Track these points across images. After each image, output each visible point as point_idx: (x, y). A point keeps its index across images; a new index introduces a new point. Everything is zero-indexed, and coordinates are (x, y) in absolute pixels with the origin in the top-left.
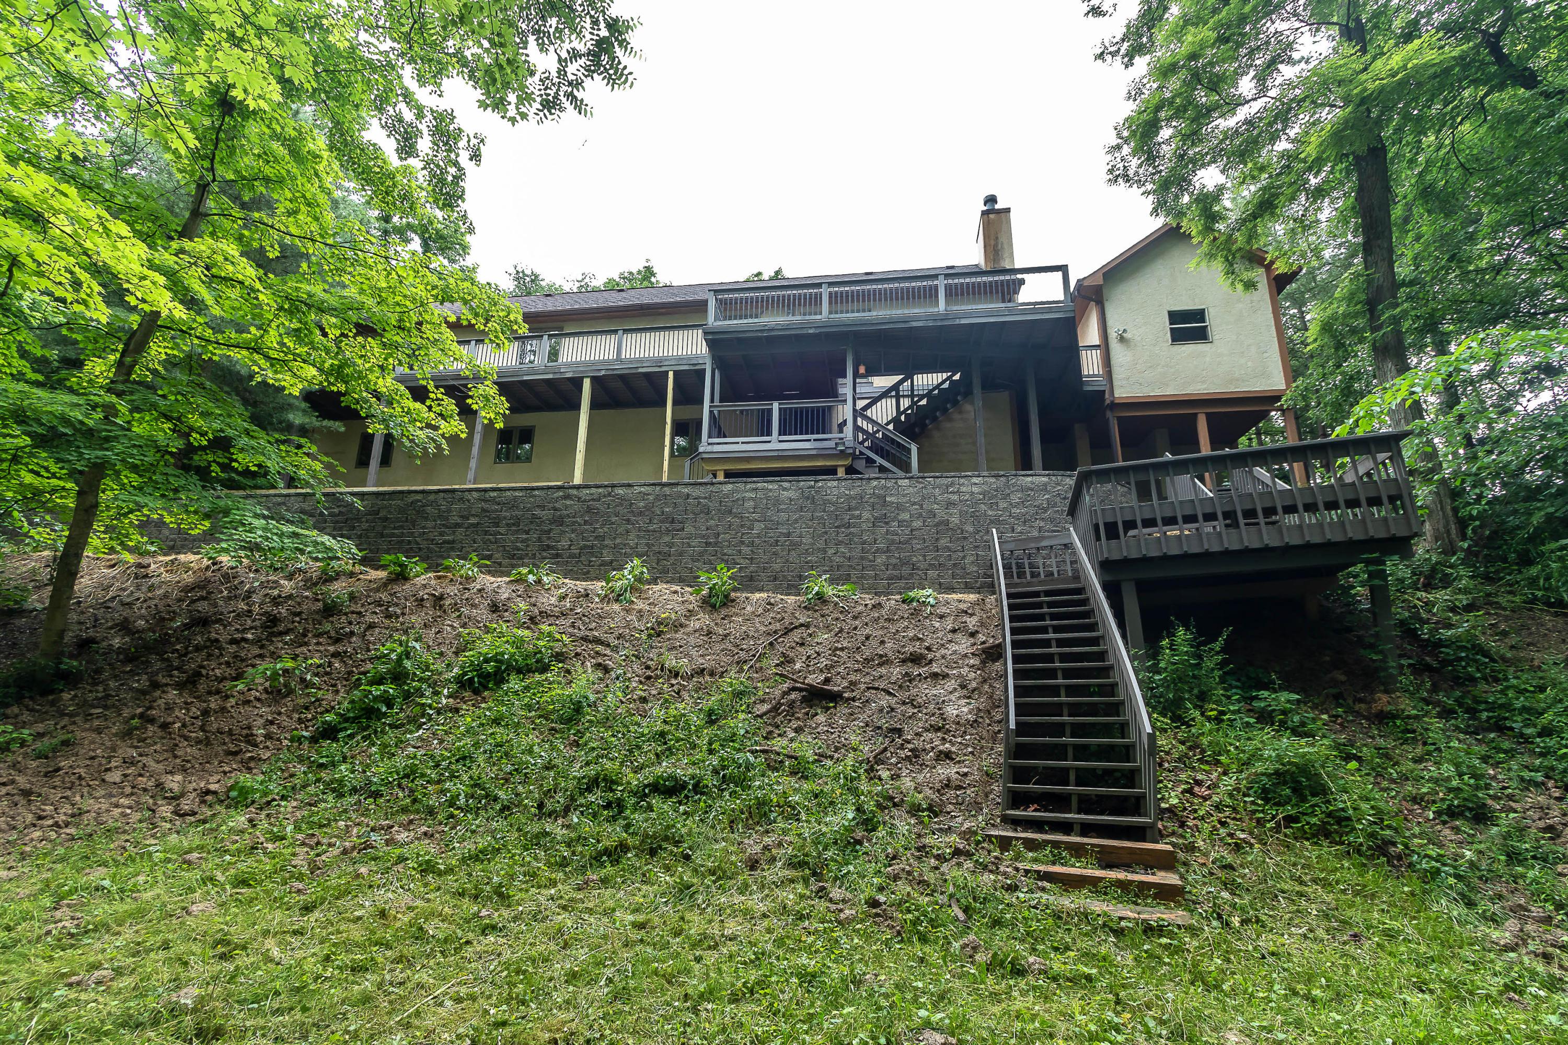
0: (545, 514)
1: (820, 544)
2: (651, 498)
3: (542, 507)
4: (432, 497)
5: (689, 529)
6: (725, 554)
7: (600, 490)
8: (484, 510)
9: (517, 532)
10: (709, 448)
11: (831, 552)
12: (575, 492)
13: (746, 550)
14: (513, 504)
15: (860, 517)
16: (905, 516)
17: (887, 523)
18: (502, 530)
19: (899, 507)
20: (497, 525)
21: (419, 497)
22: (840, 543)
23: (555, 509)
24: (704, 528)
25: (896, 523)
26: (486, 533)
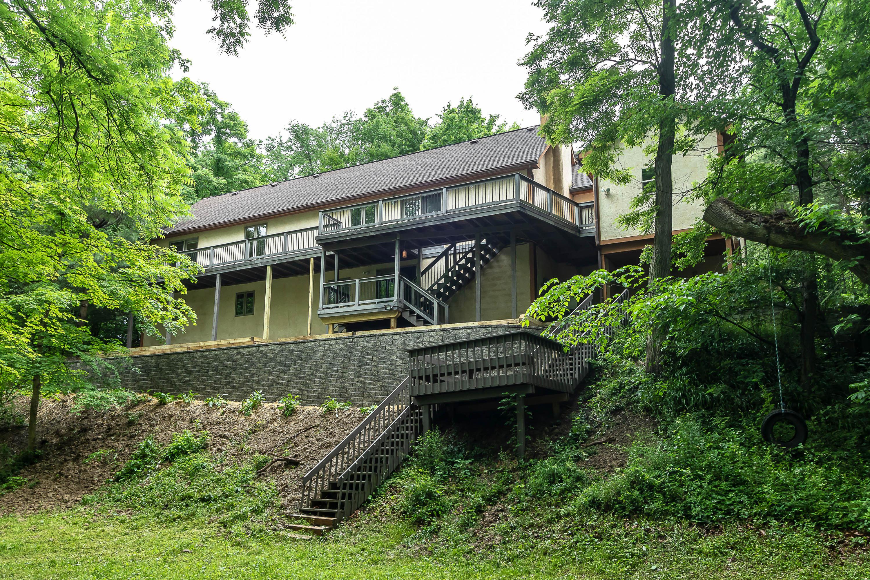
0: (229, 364)
1: (351, 376)
2: (276, 352)
3: (227, 360)
4: (181, 356)
5: (292, 370)
6: (308, 384)
7: (253, 349)
8: (203, 363)
9: (216, 374)
10: (323, 312)
11: (356, 380)
12: (242, 350)
13: (317, 380)
14: (214, 359)
15: (372, 359)
16: (394, 358)
17: (384, 362)
18: (210, 374)
19: (392, 353)
20: (208, 371)
21: (175, 356)
22: (360, 375)
23: (233, 361)
24: (299, 369)
25: (389, 363)
26: (203, 375)
